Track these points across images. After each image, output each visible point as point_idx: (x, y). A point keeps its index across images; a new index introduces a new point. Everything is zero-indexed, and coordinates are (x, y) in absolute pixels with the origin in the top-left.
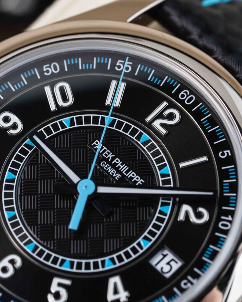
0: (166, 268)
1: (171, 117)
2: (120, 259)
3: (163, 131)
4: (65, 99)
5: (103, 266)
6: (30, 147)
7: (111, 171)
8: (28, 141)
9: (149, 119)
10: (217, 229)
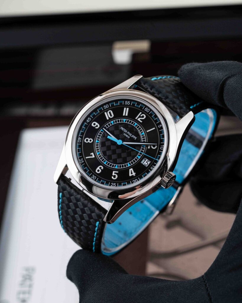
0: (146, 164)
1: (143, 117)
2: (132, 163)
3: (141, 122)
4: (111, 116)
5: (127, 166)
6: (102, 132)
7: (127, 136)
8: (101, 130)
9: (136, 118)
10: (160, 150)
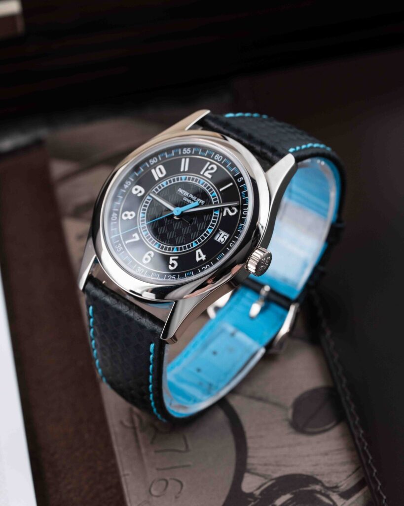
1: (212, 169)
2: (199, 241)
3: (210, 176)
4: (162, 173)
5: (192, 246)
6: (149, 200)
8: (148, 197)
9: (202, 173)
10: (242, 215)
